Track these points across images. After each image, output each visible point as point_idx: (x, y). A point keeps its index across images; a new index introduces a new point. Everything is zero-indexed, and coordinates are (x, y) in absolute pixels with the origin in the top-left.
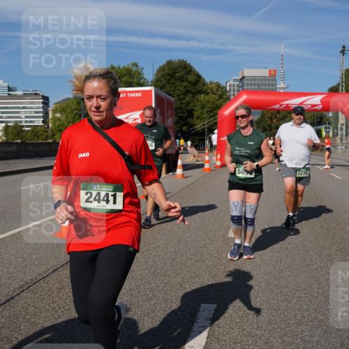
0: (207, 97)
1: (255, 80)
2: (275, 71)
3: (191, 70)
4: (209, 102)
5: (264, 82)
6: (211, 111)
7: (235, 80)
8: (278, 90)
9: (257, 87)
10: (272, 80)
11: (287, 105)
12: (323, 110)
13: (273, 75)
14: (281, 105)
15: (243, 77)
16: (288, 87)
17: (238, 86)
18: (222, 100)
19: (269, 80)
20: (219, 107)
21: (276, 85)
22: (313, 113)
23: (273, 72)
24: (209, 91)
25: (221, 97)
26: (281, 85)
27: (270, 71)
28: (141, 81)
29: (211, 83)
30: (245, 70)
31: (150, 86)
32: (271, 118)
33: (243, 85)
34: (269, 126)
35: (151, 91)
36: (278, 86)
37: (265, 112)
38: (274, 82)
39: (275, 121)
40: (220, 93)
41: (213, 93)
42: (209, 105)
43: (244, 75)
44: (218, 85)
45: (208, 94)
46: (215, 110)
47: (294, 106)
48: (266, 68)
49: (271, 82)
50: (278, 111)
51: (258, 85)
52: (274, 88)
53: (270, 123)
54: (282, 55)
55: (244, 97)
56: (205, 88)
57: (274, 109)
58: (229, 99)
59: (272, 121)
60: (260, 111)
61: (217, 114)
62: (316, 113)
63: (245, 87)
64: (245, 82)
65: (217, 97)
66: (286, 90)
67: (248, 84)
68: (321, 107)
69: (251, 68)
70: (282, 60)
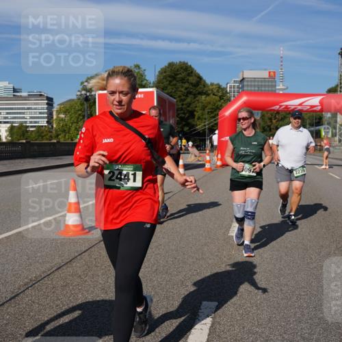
0: (208, 98)
1: (254, 81)
2: (274, 73)
3: (192, 72)
4: (210, 103)
5: (263, 84)
6: (212, 112)
7: (235, 82)
8: (277, 92)
9: (256, 89)
10: (272, 82)
11: (287, 106)
12: (321, 111)
13: (272, 77)
14: (281, 106)
15: (243, 79)
16: (287, 88)
17: (238, 87)
18: (222, 101)
19: (269, 81)
20: (219, 108)
21: (275, 86)
22: (312, 114)
23: (272, 74)
24: (210, 92)
25: (221, 98)
26: (280, 87)
27: (270, 73)
28: (144, 83)
29: (212, 84)
30: (245, 72)
31: (152, 87)
32: (271, 119)
33: (243, 87)
34: (269, 126)
35: (153, 92)
36: (277, 87)
37: (265, 113)
38: (274, 84)
39: (274, 121)
40: (220, 94)
41: (214, 94)
42: (210, 106)
43: (244, 77)
44: (219, 87)
45: (208, 95)
46: (215, 111)
47: (293, 107)
48: (265, 70)
49: (270, 84)
50: (278, 112)
51: (258, 86)
52: (274, 89)
53: (269, 124)
54: (282, 57)
55: (244, 99)
56: (206, 89)
57: (274, 110)
58: (229, 100)
59: (271, 122)
60: (260, 112)
61: (218, 115)
62: (314, 114)
63: (245, 88)
64: (245, 83)
65: (217, 98)
66: (286, 92)
67: (248, 86)
68: (319, 108)
69: (251, 70)
70: (282, 62)
